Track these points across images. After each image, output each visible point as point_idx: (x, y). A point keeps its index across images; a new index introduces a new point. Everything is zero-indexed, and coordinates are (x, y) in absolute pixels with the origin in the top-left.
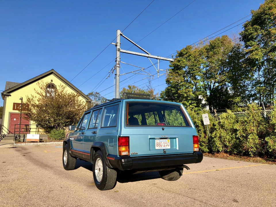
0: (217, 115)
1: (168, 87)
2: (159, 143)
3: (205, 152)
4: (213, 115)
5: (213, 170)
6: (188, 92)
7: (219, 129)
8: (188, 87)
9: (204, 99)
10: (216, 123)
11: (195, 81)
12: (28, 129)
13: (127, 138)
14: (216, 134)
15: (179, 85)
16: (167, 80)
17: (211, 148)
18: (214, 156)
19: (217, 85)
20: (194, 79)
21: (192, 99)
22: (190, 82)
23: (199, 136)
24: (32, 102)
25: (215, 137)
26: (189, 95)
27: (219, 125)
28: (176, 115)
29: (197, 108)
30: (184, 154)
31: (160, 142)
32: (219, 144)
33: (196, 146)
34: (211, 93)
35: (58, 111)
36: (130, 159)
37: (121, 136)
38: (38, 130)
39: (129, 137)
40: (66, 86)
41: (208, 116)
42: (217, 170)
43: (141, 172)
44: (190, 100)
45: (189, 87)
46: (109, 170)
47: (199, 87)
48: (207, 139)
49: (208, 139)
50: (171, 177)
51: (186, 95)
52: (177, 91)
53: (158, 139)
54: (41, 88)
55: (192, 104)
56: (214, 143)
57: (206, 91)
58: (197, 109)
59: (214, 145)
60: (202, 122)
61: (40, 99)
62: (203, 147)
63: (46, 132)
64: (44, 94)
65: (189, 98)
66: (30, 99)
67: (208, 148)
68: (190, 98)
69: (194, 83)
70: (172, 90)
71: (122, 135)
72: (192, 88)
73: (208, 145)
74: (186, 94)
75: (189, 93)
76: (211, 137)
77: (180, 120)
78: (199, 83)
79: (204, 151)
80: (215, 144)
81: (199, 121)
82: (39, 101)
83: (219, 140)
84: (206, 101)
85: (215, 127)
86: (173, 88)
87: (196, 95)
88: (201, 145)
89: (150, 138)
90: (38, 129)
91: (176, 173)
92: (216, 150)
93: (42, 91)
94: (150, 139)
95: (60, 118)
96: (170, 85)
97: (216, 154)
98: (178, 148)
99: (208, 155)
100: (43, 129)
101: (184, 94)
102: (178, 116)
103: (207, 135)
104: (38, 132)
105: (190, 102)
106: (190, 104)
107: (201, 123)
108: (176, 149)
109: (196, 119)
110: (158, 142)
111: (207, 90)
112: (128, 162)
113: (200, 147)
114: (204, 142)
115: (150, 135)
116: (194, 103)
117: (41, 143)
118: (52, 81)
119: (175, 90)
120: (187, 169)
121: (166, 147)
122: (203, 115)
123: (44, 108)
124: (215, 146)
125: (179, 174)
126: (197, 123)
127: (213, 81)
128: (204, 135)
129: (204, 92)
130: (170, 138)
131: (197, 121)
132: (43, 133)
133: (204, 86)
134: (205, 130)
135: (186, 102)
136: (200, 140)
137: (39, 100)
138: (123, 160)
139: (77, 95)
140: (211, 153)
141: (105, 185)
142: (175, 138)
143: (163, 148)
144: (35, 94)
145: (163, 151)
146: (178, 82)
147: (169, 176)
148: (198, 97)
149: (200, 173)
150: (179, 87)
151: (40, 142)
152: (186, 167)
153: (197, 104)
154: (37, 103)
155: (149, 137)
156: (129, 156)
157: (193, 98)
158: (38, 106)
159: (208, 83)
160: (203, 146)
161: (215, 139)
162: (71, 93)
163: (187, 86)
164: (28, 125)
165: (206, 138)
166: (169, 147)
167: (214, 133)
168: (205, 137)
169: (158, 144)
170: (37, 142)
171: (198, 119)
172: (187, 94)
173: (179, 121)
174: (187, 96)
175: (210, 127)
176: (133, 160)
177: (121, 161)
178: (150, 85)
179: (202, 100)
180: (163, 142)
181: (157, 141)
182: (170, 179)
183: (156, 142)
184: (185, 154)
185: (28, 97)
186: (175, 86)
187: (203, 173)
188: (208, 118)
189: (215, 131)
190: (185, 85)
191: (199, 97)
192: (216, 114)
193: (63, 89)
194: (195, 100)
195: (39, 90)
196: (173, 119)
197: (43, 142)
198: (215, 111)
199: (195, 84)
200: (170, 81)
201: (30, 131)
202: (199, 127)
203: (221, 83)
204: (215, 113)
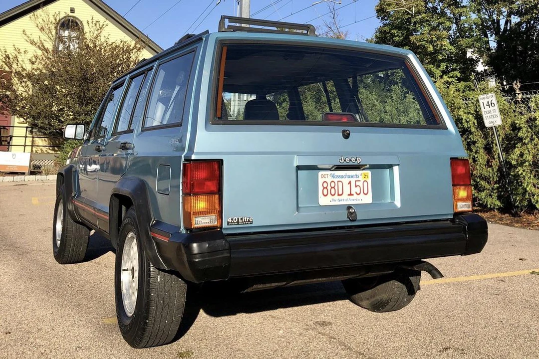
0: (522, 98)
1: (382, 25)
2: (333, 185)
3: (491, 209)
4: (512, 99)
5: (521, 272)
6: (438, 39)
7: (532, 139)
8: (438, 26)
9: (481, 60)
10: (521, 121)
11: (456, 11)
12: (5, 139)
13: (215, 167)
14: (522, 155)
15: (413, 20)
16: (379, 8)
17: (509, 197)
18: (517, 222)
19: (515, 19)
20: (452, 5)
21: (449, 60)
22: (443, 14)
23: (471, 161)
24: (14, 66)
25: (521, 164)
26: (441, 49)
27: (529, 126)
28: (402, 100)
29: (462, 83)
30: (422, 222)
31: (336, 180)
32: (535, 186)
33: (463, 193)
34: (499, 43)
35: (83, 89)
36: (220, 243)
37: (193, 157)
38: (33, 141)
39: (220, 162)
40: (108, 22)
41: (495, 101)
42: (533, 273)
43: (268, 285)
44: (442, 61)
45: (441, 27)
46: (157, 278)
47: (466, 25)
48: (495, 170)
49: (498, 170)
50: (378, 298)
51: (431, 46)
52: (407, 38)
53: (330, 170)
54: (42, 29)
55: (449, 72)
56: (517, 183)
57: (486, 36)
58: (463, 86)
59: (516, 189)
60: (479, 118)
61: (36, 57)
62: (483, 194)
63: (53, 147)
64: (49, 45)
65: (440, 57)
66: (9, 59)
67: (499, 198)
68: (443, 55)
69: (452, 15)
70: (393, 35)
71: (198, 153)
72: (449, 29)
73: (498, 188)
74: (433, 46)
75: (439, 43)
76: (508, 164)
77: (415, 114)
78: (466, 16)
79: (486, 205)
80: (521, 185)
81: (470, 116)
82: (33, 63)
83: (534, 173)
84: (487, 63)
85: (520, 134)
86: (395, 28)
87: (459, 47)
88: (479, 189)
89: (297, 167)
90: (33, 137)
91: (395, 287)
92: (526, 203)
93: (44, 37)
94: (299, 168)
95: (89, 107)
96: (387, 22)
97: (526, 217)
98: (398, 203)
99: (501, 219)
100: (46, 139)
101: (427, 45)
102: (409, 101)
103: (496, 157)
104: (32, 146)
105: (443, 66)
106: (444, 73)
107: (475, 121)
108: (392, 203)
109: (461, 110)
110: (329, 180)
111: (489, 35)
112: (213, 251)
113: (476, 195)
114: (486, 179)
115: (299, 154)
116: (454, 70)
117: (33, 177)
118: (72, 11)
119: (403, 34)
120: (434, 277)
121: (355, 196)
122: (480, 97)
123: (46, 82)
124: (520, 190)
125: (405, 289)
126: (464, 121)
127: (505, 10)
128: (486, 157)
129: (480, 39)
130: (373, 167)
131: (464, 117)
132: (44, 149)
133: (480, 23)
134: (488, 144)
135: (431, 66)
136: (475, 172)
137: (34, 60)
138: (195, 245)
139: (135, 47)
140: (510, 213)
141: (144, 330)
142: (390, 167)
143: (346, 200)
144: (24, 45)
145: (346, 211)
146: (408, 14)
147: (374, 296)
148: (465, 53)
149: (480, 281)
150: (411, 27)
151: (32, 173)
152: (431, 268)
153: (463, 71)
154: (28, 67)
155: (297, 161)
156: (221, 231)
157: (452, 57)
158: (30, 76)
159: (490, 16)
160: (483, 191)
161: (520, 170)
162: (118, 43)
163: (434, 24)
164: (4, 128)
165: (491, 166)
166: (368, 199)
167: (517, 151)
168: (488, 164)
169: (329, 188)
170: (24, 174)
171: (466, 111)
172: (435, 44)
173: (411, 116)
174: (436, 52)
175: (502, 133)
176: (232, 247)
177: (189, 249)
178: (334, 23)
179: (477, 62)
180: (346, 181)
181: (323, 176)
182: (378, 307)
183: (321, 181)
184: (425, 221)
185: (5, 52)
186: (402, 23)
187: (487, 283)
188: (496, 107)
189: (519, 145)
190: (427, 21)
191: (469, 55)
192: (520, 96)
193: (99, 31)
194: (457, 62)
195: (36, 35)
196: (394, 111)
197: (40, 173)
198: (515, 86)
199: (457, 19)
200: (386, 9)
201: (9, 143)
202: (471, 133)
203: (526, 14)
204: (518, 91)
